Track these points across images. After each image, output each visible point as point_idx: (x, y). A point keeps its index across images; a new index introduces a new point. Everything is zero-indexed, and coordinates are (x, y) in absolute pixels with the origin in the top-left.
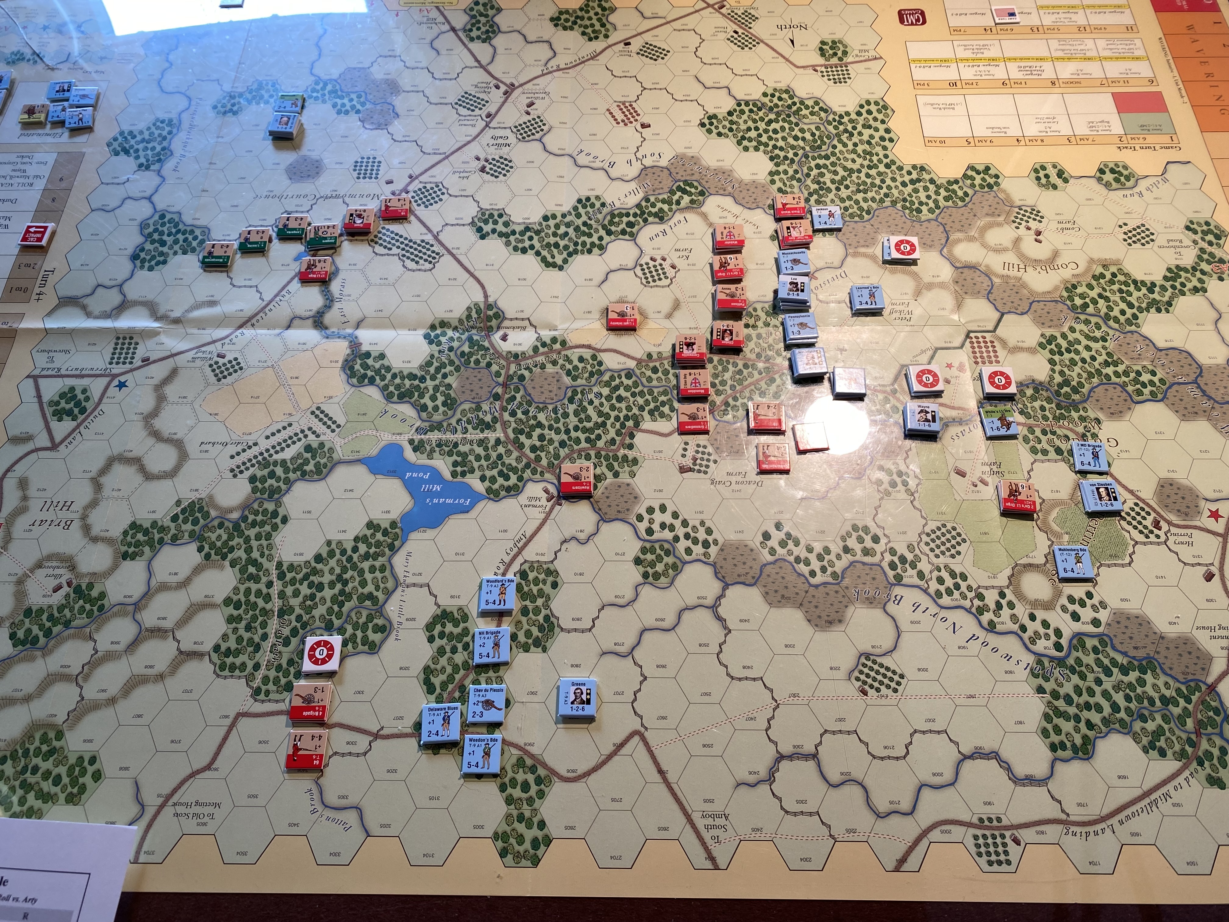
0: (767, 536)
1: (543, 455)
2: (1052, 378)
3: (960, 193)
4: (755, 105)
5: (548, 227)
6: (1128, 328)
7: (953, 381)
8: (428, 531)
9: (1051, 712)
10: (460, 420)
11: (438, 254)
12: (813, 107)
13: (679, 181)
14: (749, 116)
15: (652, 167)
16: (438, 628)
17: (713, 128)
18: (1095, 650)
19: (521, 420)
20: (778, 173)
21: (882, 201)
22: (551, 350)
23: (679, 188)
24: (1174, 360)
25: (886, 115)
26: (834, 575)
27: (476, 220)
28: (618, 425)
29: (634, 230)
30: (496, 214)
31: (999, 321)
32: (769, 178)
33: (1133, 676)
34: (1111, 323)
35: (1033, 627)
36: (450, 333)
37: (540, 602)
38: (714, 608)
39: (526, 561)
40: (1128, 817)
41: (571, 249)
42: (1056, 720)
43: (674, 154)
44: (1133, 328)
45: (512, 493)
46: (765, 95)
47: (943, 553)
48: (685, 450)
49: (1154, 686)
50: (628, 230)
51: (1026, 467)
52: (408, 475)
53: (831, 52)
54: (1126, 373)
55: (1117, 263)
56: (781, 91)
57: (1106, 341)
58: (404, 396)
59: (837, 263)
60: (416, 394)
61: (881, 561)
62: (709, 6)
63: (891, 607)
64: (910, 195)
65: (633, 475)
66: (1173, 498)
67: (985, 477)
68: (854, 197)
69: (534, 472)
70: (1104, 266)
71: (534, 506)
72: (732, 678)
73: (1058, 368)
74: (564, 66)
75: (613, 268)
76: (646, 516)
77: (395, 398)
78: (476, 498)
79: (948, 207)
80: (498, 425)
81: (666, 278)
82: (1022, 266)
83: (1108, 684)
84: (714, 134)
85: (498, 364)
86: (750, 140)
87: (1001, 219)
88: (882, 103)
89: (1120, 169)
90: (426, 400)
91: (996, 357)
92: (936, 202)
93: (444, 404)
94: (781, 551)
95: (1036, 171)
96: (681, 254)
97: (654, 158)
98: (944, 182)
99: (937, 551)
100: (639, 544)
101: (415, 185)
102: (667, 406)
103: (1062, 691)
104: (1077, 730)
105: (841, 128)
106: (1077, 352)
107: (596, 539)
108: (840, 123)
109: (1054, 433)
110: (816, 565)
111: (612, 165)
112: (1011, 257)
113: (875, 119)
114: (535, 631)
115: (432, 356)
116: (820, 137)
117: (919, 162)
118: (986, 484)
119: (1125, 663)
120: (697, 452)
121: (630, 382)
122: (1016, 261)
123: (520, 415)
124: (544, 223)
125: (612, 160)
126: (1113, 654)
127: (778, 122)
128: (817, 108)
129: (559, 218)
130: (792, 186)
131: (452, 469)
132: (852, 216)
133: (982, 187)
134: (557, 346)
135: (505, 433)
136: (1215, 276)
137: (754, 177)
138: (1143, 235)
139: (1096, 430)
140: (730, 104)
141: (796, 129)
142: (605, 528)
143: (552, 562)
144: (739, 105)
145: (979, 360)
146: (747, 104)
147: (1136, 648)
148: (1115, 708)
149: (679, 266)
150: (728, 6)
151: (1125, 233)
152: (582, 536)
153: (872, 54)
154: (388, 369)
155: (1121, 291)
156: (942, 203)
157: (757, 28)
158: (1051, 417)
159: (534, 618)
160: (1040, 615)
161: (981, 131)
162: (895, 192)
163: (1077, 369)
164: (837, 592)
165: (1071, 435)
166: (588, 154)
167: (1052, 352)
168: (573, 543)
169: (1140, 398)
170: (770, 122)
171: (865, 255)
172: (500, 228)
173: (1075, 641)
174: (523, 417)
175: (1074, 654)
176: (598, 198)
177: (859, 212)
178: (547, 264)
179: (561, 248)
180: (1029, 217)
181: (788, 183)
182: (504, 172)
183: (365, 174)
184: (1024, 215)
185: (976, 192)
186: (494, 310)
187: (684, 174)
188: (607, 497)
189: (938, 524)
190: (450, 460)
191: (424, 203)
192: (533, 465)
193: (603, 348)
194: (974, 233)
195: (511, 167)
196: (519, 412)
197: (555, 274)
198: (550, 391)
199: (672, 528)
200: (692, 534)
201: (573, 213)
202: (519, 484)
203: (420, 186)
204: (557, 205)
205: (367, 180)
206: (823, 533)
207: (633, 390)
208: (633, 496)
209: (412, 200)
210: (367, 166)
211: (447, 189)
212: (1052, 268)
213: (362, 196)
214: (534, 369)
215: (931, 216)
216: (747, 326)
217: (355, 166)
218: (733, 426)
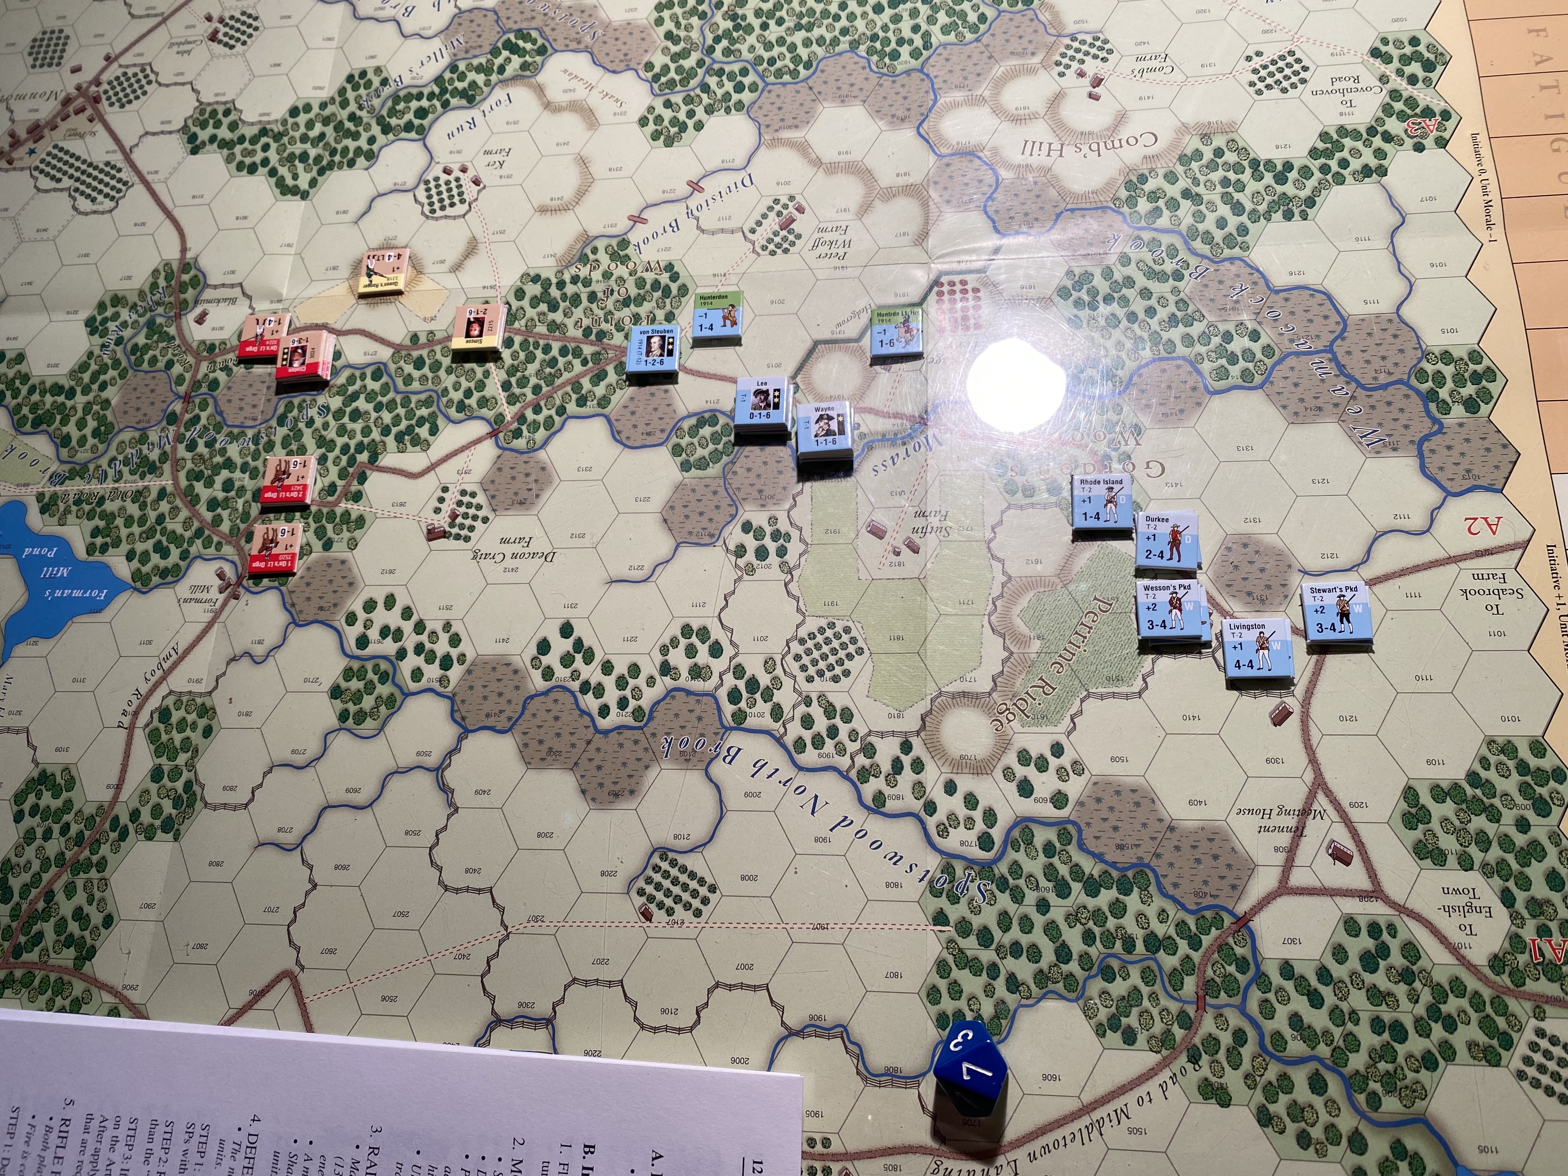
0: (544, 647)
1: (225, 514)
3: (972, 17)
5: (296, 125)
6: (1227, 252)
8: (42, 642)
9: (950, 960)
10: (114, 459)
11: (125, 183)
13: (510, 31)
15: (470, 11)
16: (31, 799)
18: (1049, 849)
19: (201, 456)
20: (670, 5)
21: (835, 42)
23: (507, 45)
24: (1299, 310)
26: (638, 713)
27: (190, 122)
28: (344, 459)
29: (426, 122)
31: (997, 250)
32: (655, 15)
33: (1106, 896)
34: (1198, 245)
35: (947, 804)
36: (125, 314)
37: (182, 758)
38: (439, 771)
39: (171, 692)
40: (1046, 1149)
41: (325, 163)
42: (956, 974)
44: (1237, 251)
45: (170, 579)
47: (821, 674)
48: (441, 500)
49: (1140, 915)
50: (417, 122)
51: (991, 517)
52: (27, 551)
54: (1204, 338)
55: (1229, 128)
57: (1181, 278)
58: (41, 422)
59: (739, 162)
60: (58, 417)
61: (716, 689)
63: (719, 769)
64: (885, 28)
65: (353, 544)
66: (1245, 568)
67: (916, 537)
68: (789, 40)
69: (207, 544)
70: (1206, 137)
71: (198, 601)
72: (446, 888)
73: (1083, 333)
75: (382, 190)
76: (362, 616)
77: (28, 427)
78: (117, 587)
79: (945, 45)
80: (167, 467)
81: (462, 201)
82: (1056, 146)
83: (1058, 911)
85: (183, 363)
87: (1036, 60)
90: (71, 429)
91: (978, 317)
92: (927, 36)
93: (96, 433)
94: (561, 673)
96: (492, 158)
99: (812, 671)
100: (342, 663)
101: (114, 71)
102: (427, 426)
103: (977, 922)
104: (989, 991)
106: (1125, 301)
107: (280, 655)
110: (612, 695)
111: (408, 12)
112: (1040, 131)
114: (168, 807)
115: (90, 354)
119: (1096, 874)
120: (460, 503)
121: (376, 386)
122: (1048, 137)
123: (201, 449)
124: (291, 121)
126: (1078, 857)
129: (316, 110)
130: (689, 28)
131: (89, 540)
132: (779, 74)
133: (1013, 2)
135: (175, 479)
136: (1409, 143)
137: (631, 16)
138: (1287, 71)
142: (297, 636)
143: (210, 693)
145: (948, 325)
147: (1120, 847)
148: (1063, 953)
149: (485, 180)
151: (1255, 71)
152: (259, 651)
154: (25, 378)
156: (937, 37)
159: (169, 784)
160: (965, 783)
162: (860, 24)
164: (636, 742)
167: (1078, 303)
168: (246, 661)
169: (1222, 384)
171: (791, 144)
172: (224, 133)
173: (1016, 833)
174: (205, 451)
175: (1011, 855)
176: (378, 70)
177: (792, 66)
178: (286, 190)
179: (311, 161)
180: (1087, 54)
181: (683, 22)
182: (244, 38)
183: (44, 59)
184: (1078, 51)
185: (1000, 12)
186: (193, 272)
187: (518, 19)
188: (308, 584)
189: (823, 623)
190: (89, 525)
191: (119, 100)
192: (207, 532)
193: (346, 328)
194: (983, 90)
195: (256, 29)
196: (201, 442)
197: (295, 205)
198: (254, 406)
199: (398, 635)
200: (428, 645)
201: (338, 99)
202: (182, 563)
203: (119, 72)
204: (315, 88)
205: (45, 68)
206: (634, 639)
207: (380, 398)
208: (347, 580)
209: (104, 97)
210: (48, 46)
211: (157, 74)
212: (1109, 146)
213: (33, 96)
214: (235, 369)
215: (914, 64)
216: (575, 280)
217: (32, 47)
218: (525, 457)
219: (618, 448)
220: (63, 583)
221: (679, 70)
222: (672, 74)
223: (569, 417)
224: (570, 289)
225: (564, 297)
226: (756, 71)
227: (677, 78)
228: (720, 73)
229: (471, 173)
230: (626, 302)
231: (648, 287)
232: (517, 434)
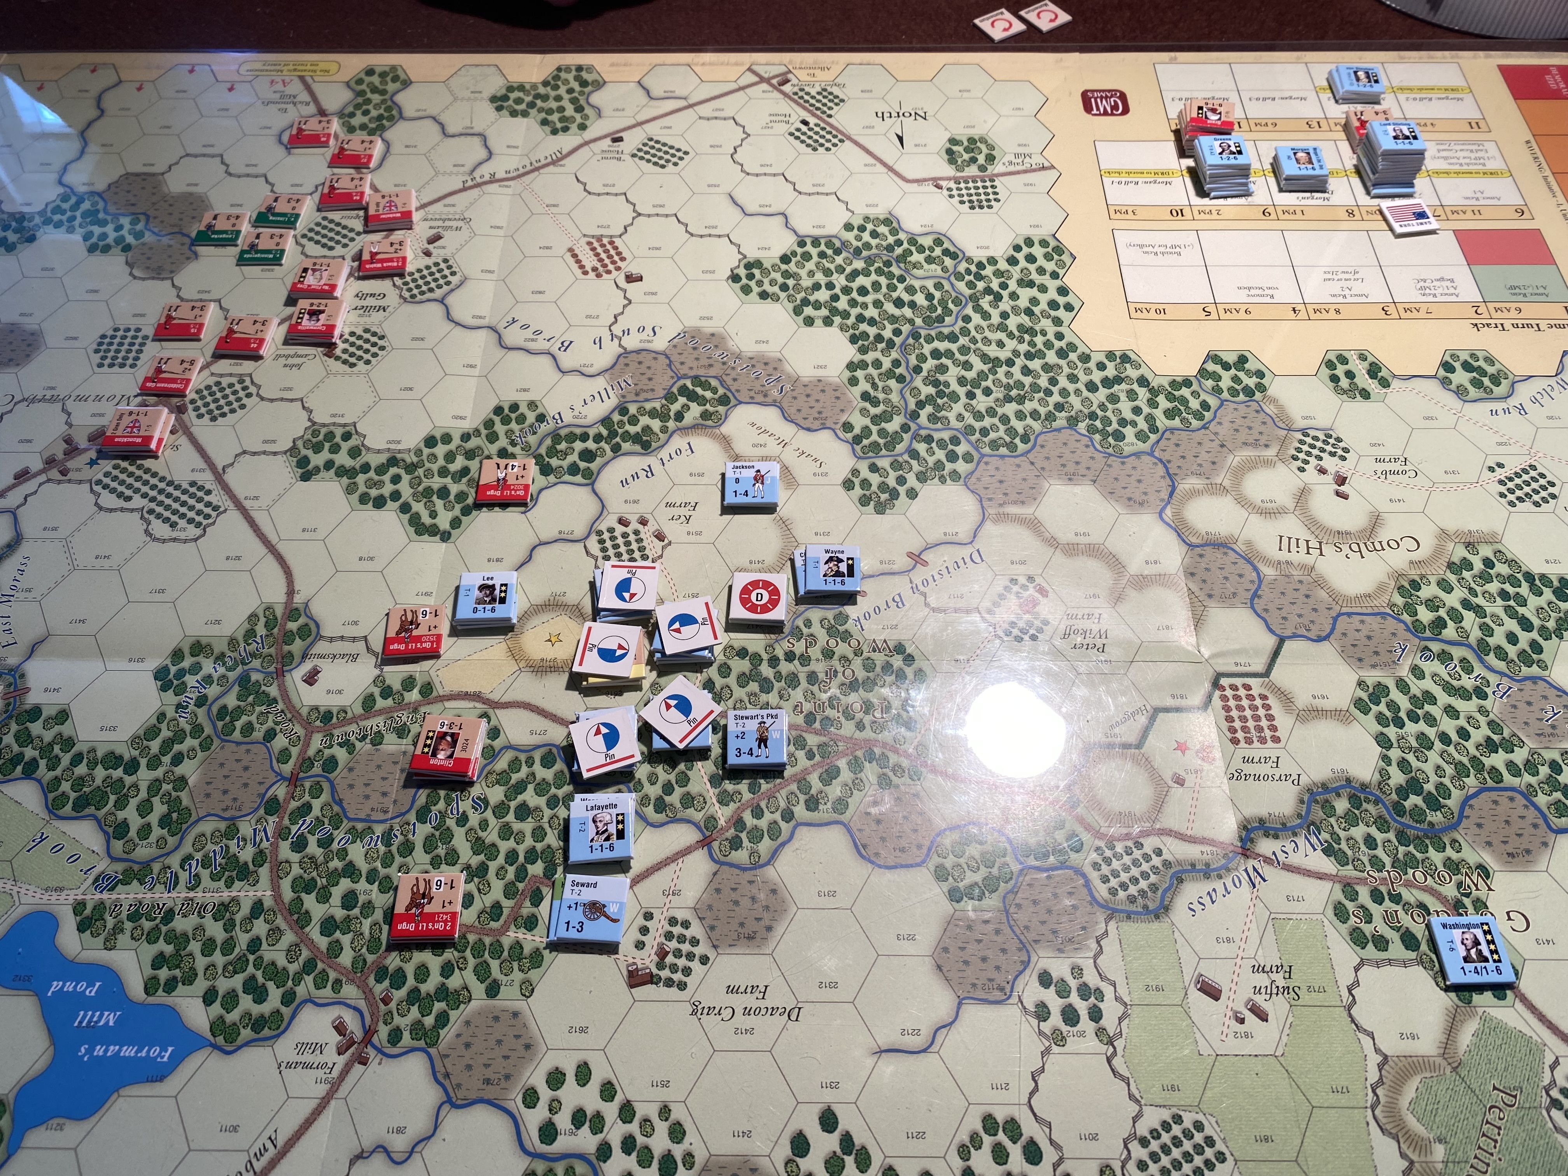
0: (800, 1145)
1: (346, 940)
2: (1384, 775)
3: (1194, 404)
4: (829, 244)
5: (433, 457)
6: (1525, 671)
7: (1190, 780)
8: (70, 1126)
10: (189, 857)
11: (216, 508)
12: (932, 250)
13: (685, 377)
14: (817, 264)
15: (638, 352)
17: (752, 284)
19: (312, 858)
20: (863, 365)
21: (1050, 417)
22: (400, 705)
23: (683, 391)
25: (1061, 264)
27: (300, 444)
28: (511, 870)
29: (594, 466)
30: (339, 432)
31: (1276, 654)
32: (848, 374)
34: (1491, 659)
36: (208, 666)
41: (470, 501)
43: (679, 328)
44: (1535, 670)
45: (266, 1032)
46: (848, 227)
48: (644, 931)
50: (583, 465)
51: (1346, 977)
52: (56, 985)
53: (966, 156)
54: (1531, 766)
55: (1492, 539)
56: (878, 221)
57: (1485, 697)
58: (87, 803)
59: (964, 535)
60: (113, 798)
62: (762, 80)
64: (1102, 407)
65: (528, 990)
67: (1259, 999)
68: (1000, 411)
69: (321, 982)
70: (1469, 545)
73: (1395, 754)
74: (504, 175)
75: (544, 537)
76: (545, 1094)
79: (1172, 430)
80: (264, 872)
81: (644, 557)
82: (1314, 543)
84: (754, 296)
85: (288, 734)
86: (817, 305)
87: (1271, 452)
88: (1053, 243)
89: (1481, 363)
91: (1274, 728)
92: (1150, 419)
93: (164, 822)
95: (1330, 365)
96: (676, 511)
97: (644, 336)
98: (1165, 383)
100: (520, 1165)
101: (205, 379)
105: (981, 285)
106: (1431, 721)
107: (430, 1151)
108: (978, 277)
109: (1396, 899)
111: (565, 346)
112: (1292, 527)
113: (1041, 271)
115: (161, 717)
116: (943, 302)
117: (1118, 346)
118: (1262, 1016)
120: (669, 936)
121: (548, 774)
122: (1303, 534)
123: (313, 848)
124: (426, 451)
125: (567, 337)
127: (868, 274)
128: (938, 251)
129: (456, 441)
130: (887, 390)
131: (149, 972)
132: (994, 445)
133: (1234, 392)
134: (414, 696)
135: (276, 889)
137: (820, 373)
138: (1534, 485)
139: (1482, 894)
140: (785, 243)
141: (901, 287)
142: (453, 1122)
144: (802, 244)
145: (1240, 735)
146: (816, 242)
149: (670, 536)
150: (794, 81)
151: (1501, 482)
152: (399, 1144)
153: (1037, 160)
154: (68, 743)
155: (1504, 595)
156: (1162, 422)
157: (841, 118)
158: (1387, 861)
161: (1228, 294)
162: (1075, 401)
163: (1434, 757)
165: (1433, 904)
166: (525, 327)
167: (1381, 719)
168: (379, 1159)
170: (855, 274)
171: (1019, 520)
172: (343, 459)
174: (318, 852)
176: (532, 405)
177: (1008, 439)
178: (420, 529)
179: (452, 497)
180: (1323, 450)
181: (880, 384)
182: (367, 357)
183: (114, 358)
184: (1313, 446)
185: (1223, 402)
186: (302, 620)
187: (695, 364)
188: (468, 1045)
189: (1166, 1115)
190: (150, 951)
191: (210, 412)
192: (320, 966)
193: (505, 699)
194: (1222, 478)
195: (382, 348)
196: (312, 840)
197: (433, 548)
198: (384, 794)
199: (598, 1123)
200: (640, 1140)
201: (484, 432)
202: (284, 1009)
203: (211, 381)
204: (456, 417)
205: (116, 369)
206: (921, 1135)
207: (553, 790)
208: (522, 1041)
209: (190, 407)
210: (121, 344)
211: (259, 387)
212: (1371, 548)
213: (99, 398)
214: (358, 745)
215: (1141, 446)
216: (790, 656)
217: (100, 344)
218: (748, 875)
219: (865, 869)
220: (105, 1036)
221: (882, 433)
222: (875, 437)
223: (799, 824)
224: (785, 667)
225: (778, 676)
226: (969, 441)
227: (881, 441)
228: (929, 439)
229: (652, 527)
230: (853, 686)
231: (878, 669)
232: (735, 844)
